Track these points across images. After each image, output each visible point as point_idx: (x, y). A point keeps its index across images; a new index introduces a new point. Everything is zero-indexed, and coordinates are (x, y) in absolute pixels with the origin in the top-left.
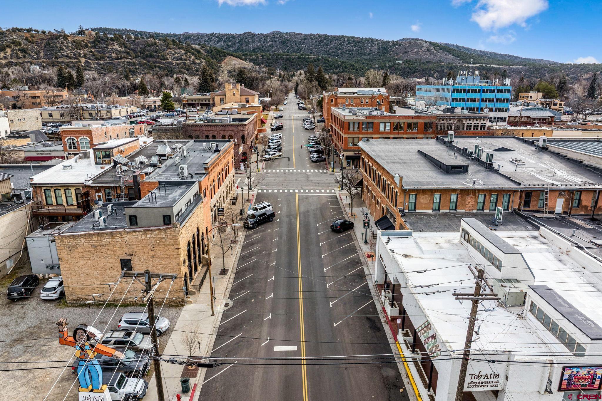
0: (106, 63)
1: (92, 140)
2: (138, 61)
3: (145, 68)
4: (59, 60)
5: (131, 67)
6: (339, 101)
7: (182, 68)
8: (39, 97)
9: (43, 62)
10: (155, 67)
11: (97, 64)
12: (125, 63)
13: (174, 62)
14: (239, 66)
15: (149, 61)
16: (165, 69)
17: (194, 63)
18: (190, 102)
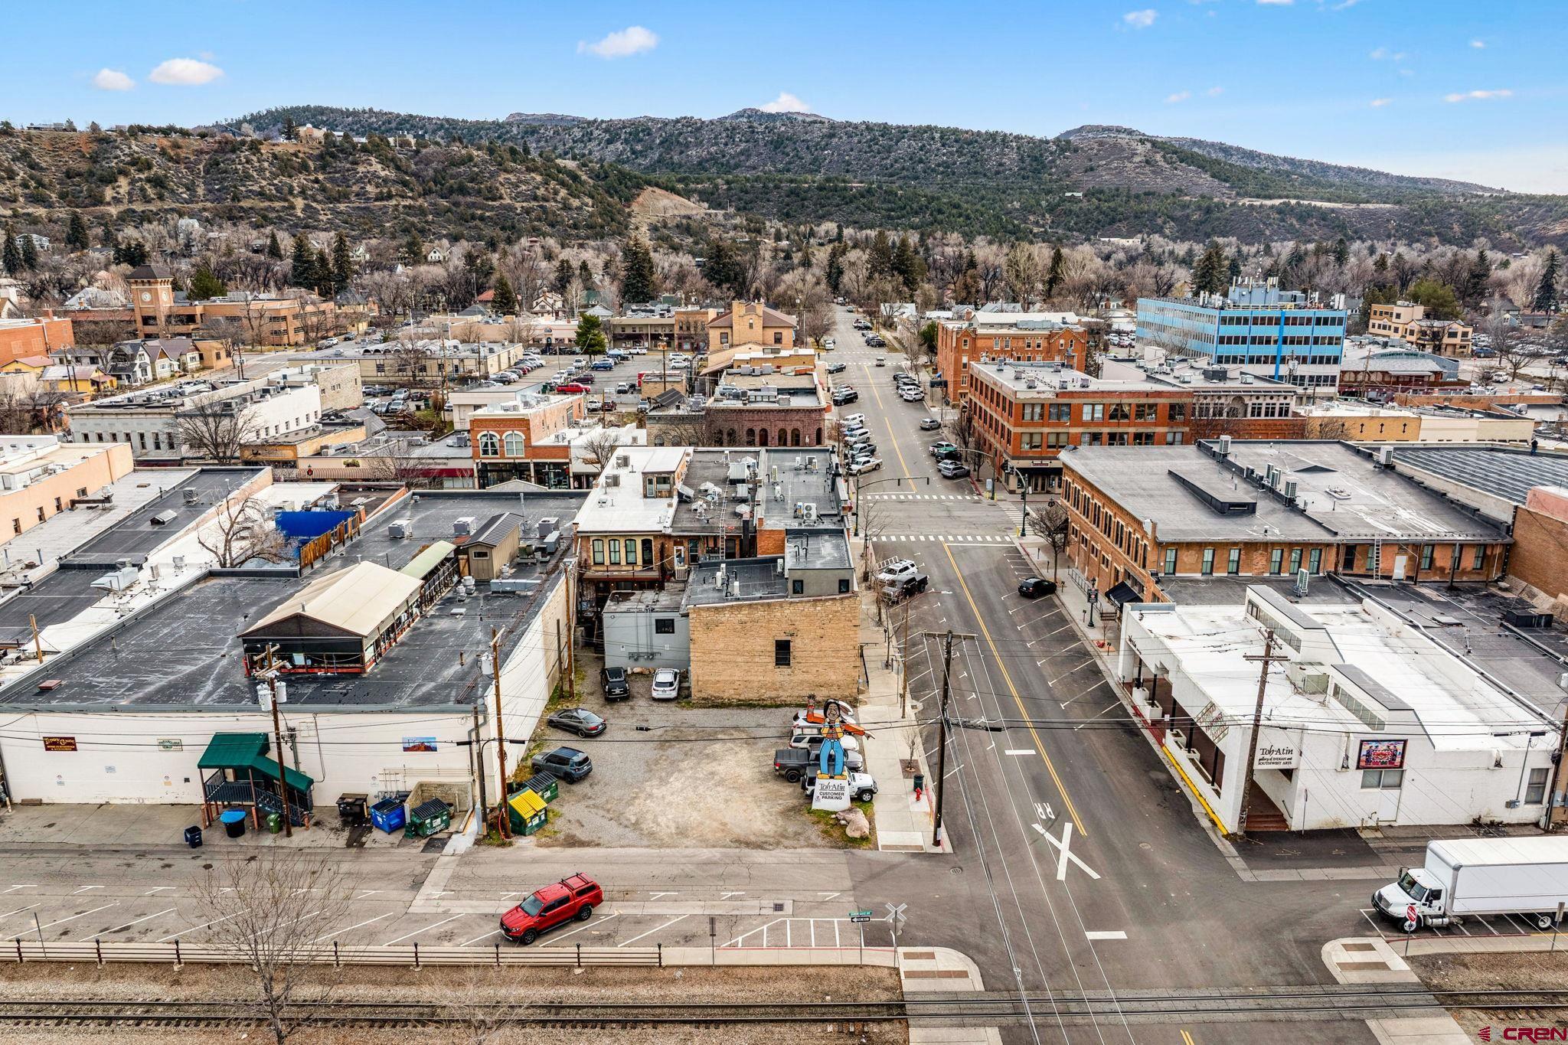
0: (354, 209)
1: (528, 439)
2: (431, 204)
3: (449, 221)
4: (242, 204)
5: (415, 220)
6: (980, 343)
7: (539, 220)
8: (285, 318)
9: (205, 210)
10: (473, 217)
11: (333, 211)
12: (401, 209)
13: (518, 205)
14: (676, 212)
15: (456, 204)
16: (496, 224)
17: (566, 207)
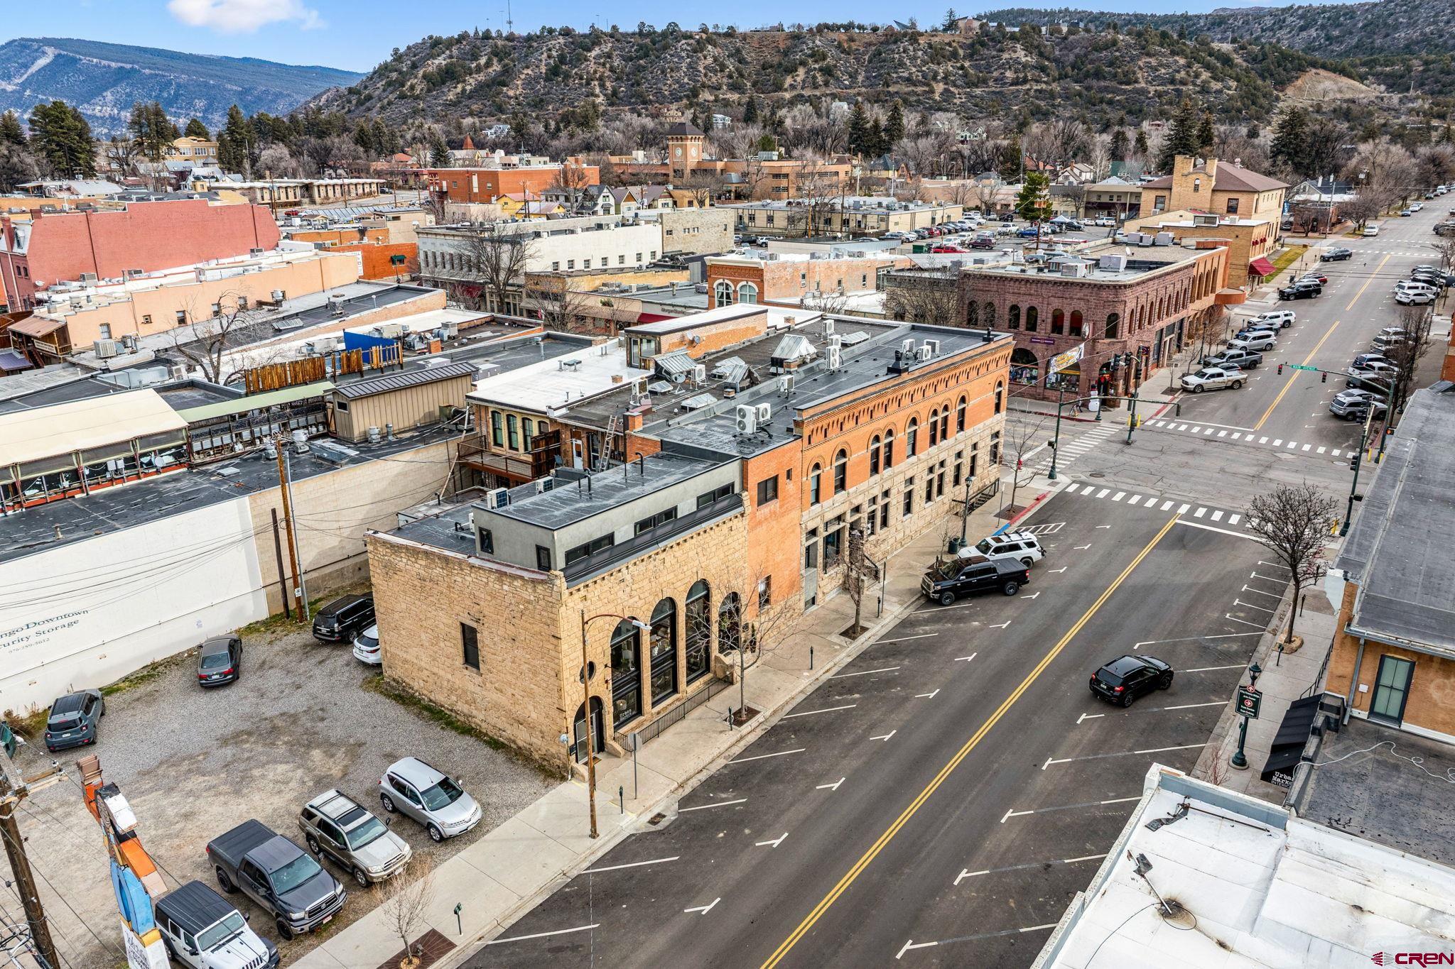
0: (988, 93)
1: (761, 293)
2: (1064, 89)
3: (1075, 105)
4: (890, 89)
5: (1042, 103)
7: (1171, 103)
8: (786, 176)
9: (859, 94)
10: (1102, 101)
11: (970, 96)
12: (1032, 93)
13: (1152, 89)
14: (1338, 96)
15: (1088, 88)
16: (1124, 107)
17: (1204, 90)
18: (1105, 199)
